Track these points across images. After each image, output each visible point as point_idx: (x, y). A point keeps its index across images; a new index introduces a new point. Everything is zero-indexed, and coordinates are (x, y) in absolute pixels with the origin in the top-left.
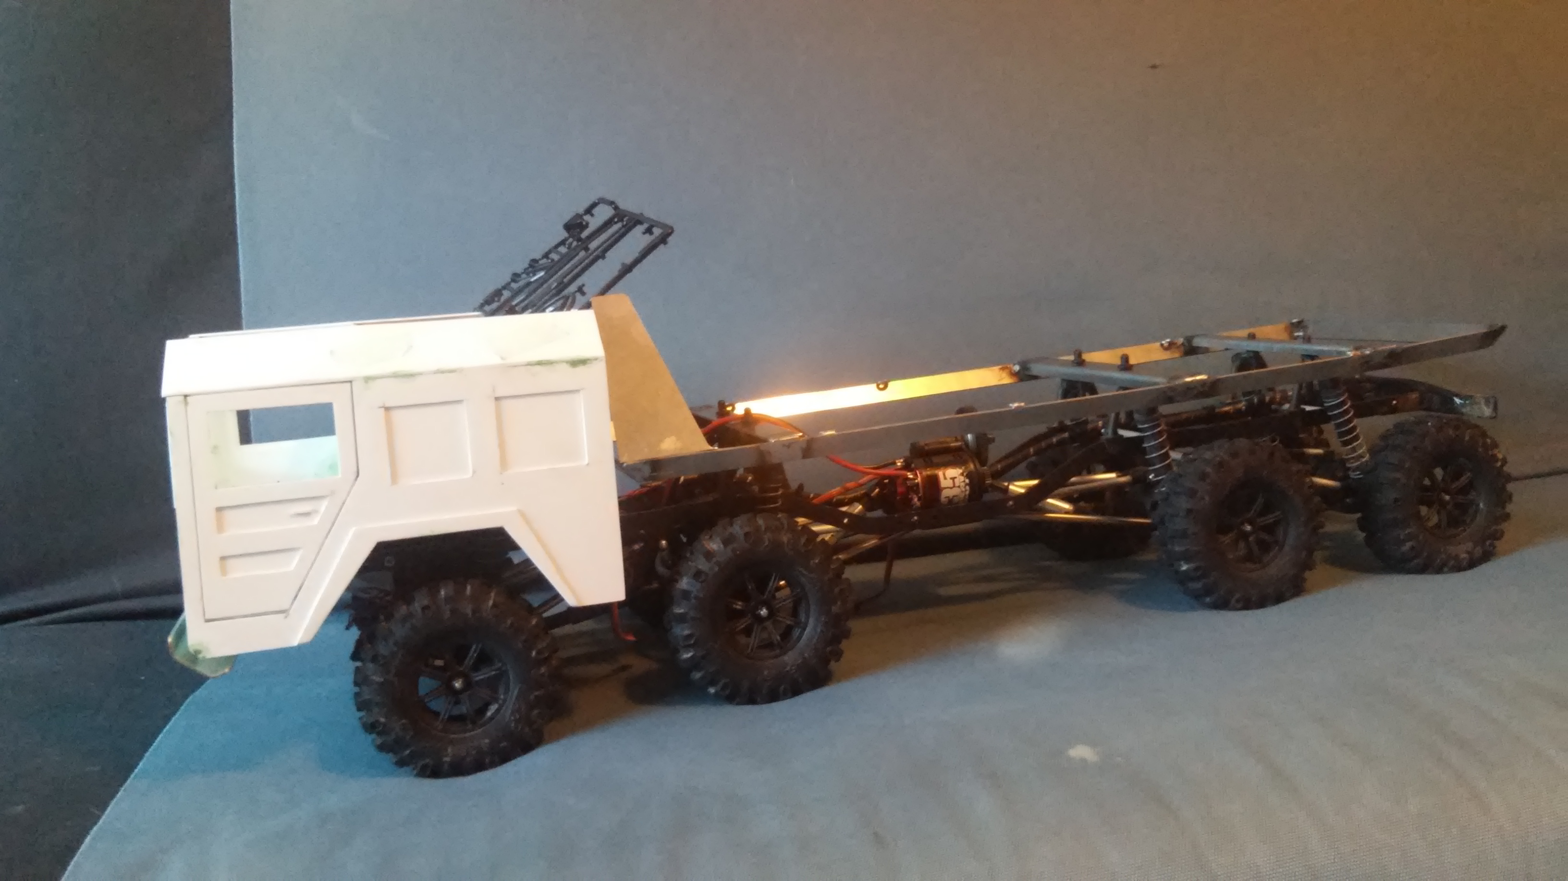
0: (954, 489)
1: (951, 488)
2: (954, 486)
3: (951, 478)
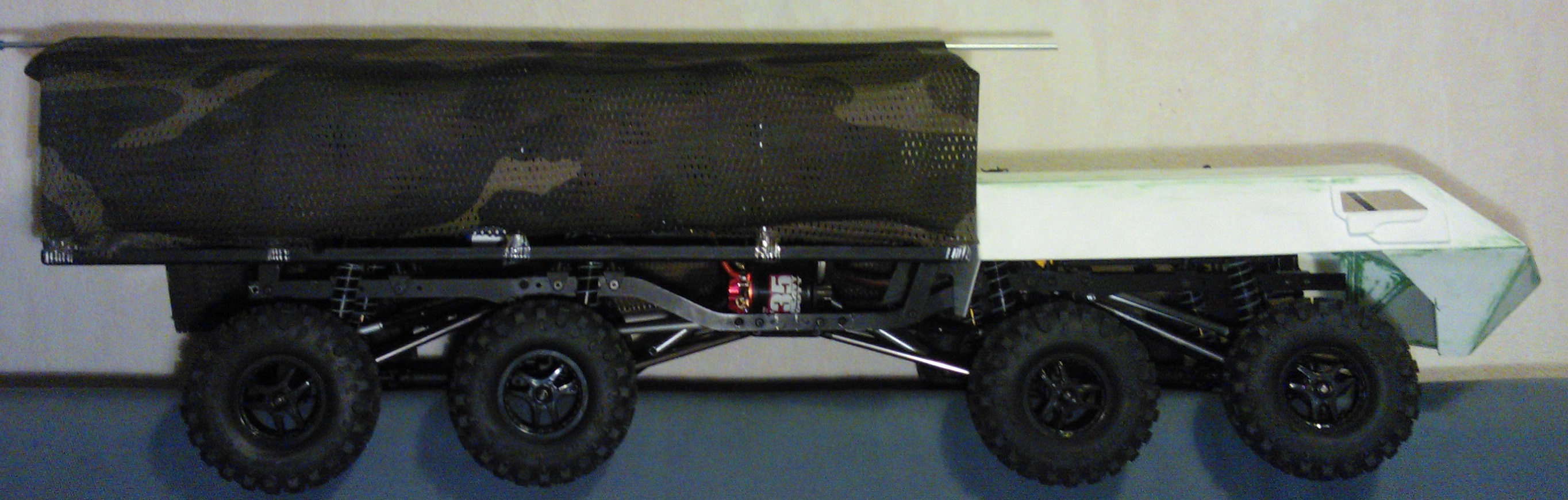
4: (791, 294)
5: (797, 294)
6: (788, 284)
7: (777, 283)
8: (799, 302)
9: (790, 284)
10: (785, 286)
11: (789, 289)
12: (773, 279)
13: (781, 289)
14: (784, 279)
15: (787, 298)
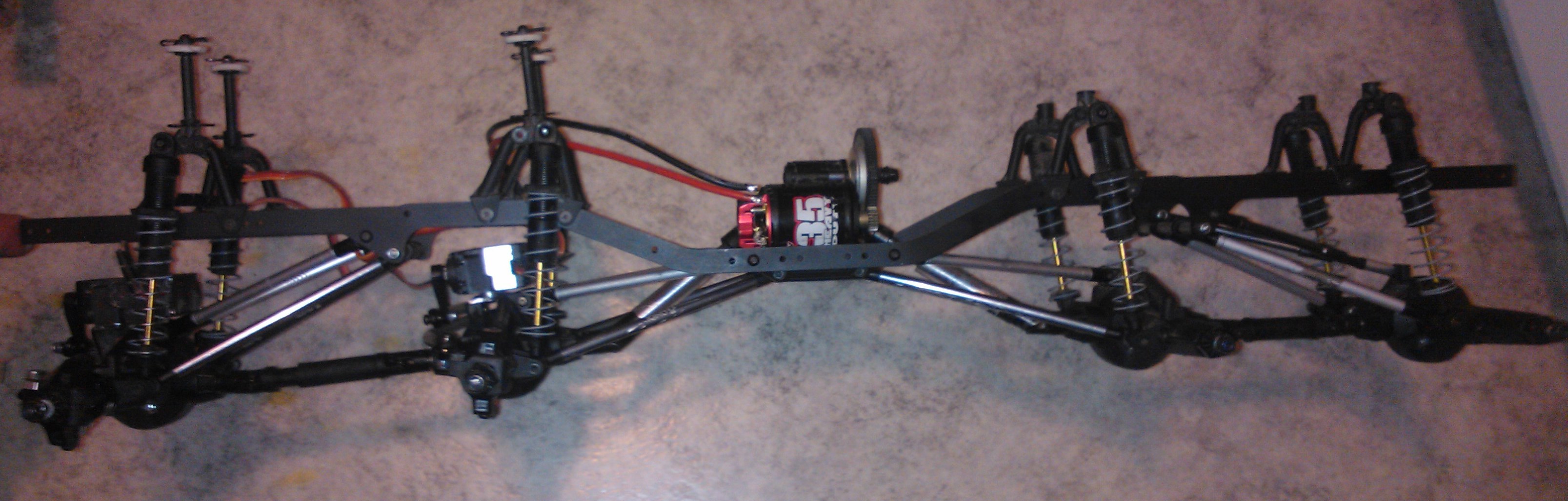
0: (815, 224)
1: (812, 222)
2: (816, 221)
3: (812, 209)
4: (823, 222)
5: (833, 221)
6: (820, 209)
7: (804, 208)
8: (836, 231)
9: (822, 208)
10: (815, 210)
11: (821, 216)
12: (799, 202)
13: (810, 216)
14: (815, 202)
15: (818, 228)
